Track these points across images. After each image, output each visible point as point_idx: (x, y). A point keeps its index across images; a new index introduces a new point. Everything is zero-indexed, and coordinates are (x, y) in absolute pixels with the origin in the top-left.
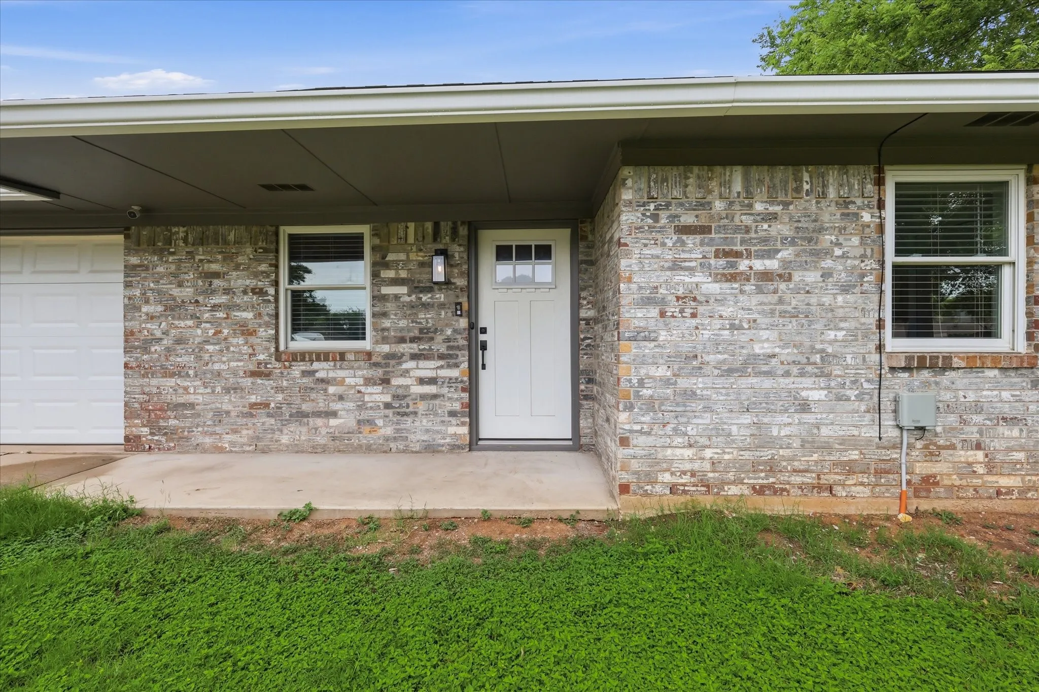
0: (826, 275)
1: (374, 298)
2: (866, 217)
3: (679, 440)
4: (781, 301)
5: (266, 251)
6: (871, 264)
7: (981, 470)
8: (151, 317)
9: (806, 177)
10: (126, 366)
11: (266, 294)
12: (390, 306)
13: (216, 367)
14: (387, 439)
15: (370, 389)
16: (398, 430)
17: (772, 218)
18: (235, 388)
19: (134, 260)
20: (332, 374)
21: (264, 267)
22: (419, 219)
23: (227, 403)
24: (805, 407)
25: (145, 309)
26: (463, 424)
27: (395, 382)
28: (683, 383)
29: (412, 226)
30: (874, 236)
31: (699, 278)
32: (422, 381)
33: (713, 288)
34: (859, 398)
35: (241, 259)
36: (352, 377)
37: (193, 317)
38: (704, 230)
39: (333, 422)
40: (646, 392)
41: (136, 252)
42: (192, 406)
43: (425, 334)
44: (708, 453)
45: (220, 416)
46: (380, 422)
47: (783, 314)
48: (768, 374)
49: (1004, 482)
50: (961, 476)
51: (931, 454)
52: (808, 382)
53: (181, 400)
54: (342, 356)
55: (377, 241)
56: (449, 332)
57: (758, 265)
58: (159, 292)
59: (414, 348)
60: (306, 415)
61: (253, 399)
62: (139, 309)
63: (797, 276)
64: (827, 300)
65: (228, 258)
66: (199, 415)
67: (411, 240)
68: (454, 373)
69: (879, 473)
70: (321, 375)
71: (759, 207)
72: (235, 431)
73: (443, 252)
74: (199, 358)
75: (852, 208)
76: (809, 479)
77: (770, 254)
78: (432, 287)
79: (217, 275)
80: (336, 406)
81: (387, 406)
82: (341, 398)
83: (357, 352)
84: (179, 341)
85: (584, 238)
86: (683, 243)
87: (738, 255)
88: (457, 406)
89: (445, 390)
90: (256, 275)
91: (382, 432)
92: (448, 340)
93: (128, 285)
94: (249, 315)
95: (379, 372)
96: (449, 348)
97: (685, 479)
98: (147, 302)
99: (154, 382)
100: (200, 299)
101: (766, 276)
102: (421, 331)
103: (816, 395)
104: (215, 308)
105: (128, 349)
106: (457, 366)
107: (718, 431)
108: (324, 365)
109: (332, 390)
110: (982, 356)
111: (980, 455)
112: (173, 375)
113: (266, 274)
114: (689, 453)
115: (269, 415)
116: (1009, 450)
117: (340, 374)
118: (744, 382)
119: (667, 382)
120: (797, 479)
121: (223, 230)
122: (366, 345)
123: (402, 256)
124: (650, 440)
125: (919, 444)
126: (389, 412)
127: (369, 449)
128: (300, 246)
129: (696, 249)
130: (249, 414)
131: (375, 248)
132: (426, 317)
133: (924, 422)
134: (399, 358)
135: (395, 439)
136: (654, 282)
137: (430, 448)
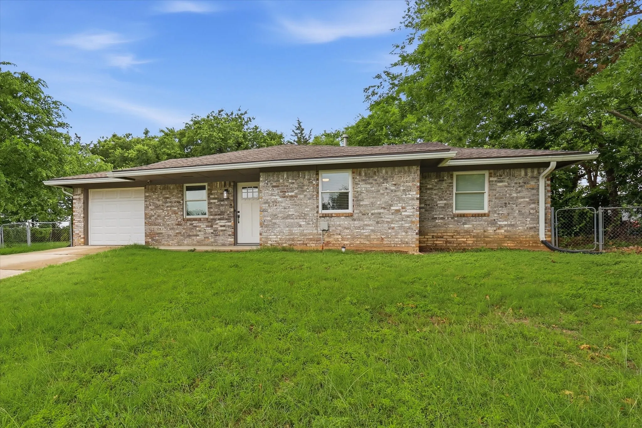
0: (305, 196)
1: (208, 203)
2: (314, 182)
3: (272, 234)
4: (295, 202)
5: (180, 191)
6: (315, 193)
7: (340, 240)
8: (152, 210)
9: (301, 174)
10: (145, 223)
11: (180, 203)
13: (168, 223)
14: (212, 242)
15: (208, 229)
16: (215, 240)
17: (293, 183)
18: (173, 229)
19: (147, 194)
20: (197, 225)
21: (180, 195)
22: (221, 182)
23: (171, 233)
24: (300, 226)
25: (150, 207)
26: (232, 238)
27: (214, 226)
28: (273, 221)
29: (218, 183)
30: (316, 187)
31: (277, 197)
32: (221, 226)
33: (280, 199)
34: (313, 224)
35: (174, 193)
36: (203, 225)
37: (162, 209)
38: (278, 186)
39: (198, 238)
40: (266, 223)
41: (148, 192)
42: (162, 233)
43: (222, 213)
44: (279, 237)
45: (169, 236)
46: (210, 238)
47: (295, 205)
48: (293, 219)
49: (346, 242)
50: (336, 241)
51: (329, 236)
52: (301, 220)
53: (159, 232)
54: (200, 219)
55: (209, 187)
56: (228, 212)
57: (290, 194)
58: (153, 203)
59: (219, 217)
60: (191, 236)
61: (177, 231)
62: (148, 208)
63: (299, 196)
64: (305, 201)
65: (171, 193)
66: (163, 236)
67: (218, 187)
68: (230, 224)
69: (317, 241)
70: (194, 225)
71: (290, 181)
72: (173, 240)
73: (227, 190)
74: (163, 220)
75: (311, 181)
76: (301, 242)
77: (293, 191)
78: (223, 200)
79: (168, 198)
80: (199, 233)
81: (212, 233)
82: (200, 231)
83: (204, 218)
84: (158, 216)
86: (273, 190)
87: (285, 192)
88: (231, 233)
89: (227, 229)
90: (178, 198)
91: (211, 240)
92: (228, 214)
93: (146, 201)
94: (176, 209)
95: (210, 224)
96: (228, 217)
97: (274, 242)
98: (150, 206)
99: (152, 227)
100: (164, 204)
101: (292, 196)
102: (221, 212)
103: (303, 223)
104: (167, 207)
105: (146, 218)
106: (230, 222)
107: (281, 232)
108: (196, 222)
109: (197, 229)
110: (339, 214)
111: (340, 236)
112: (157, 225)
113: (180, 197)
114: (275, 237)
115: (181, 236)
116: (347, 235)
117: (200, 224)
118: (287, 221)
119: (270, 221)
120: (299, 242)
121: (169, 185)
122: (206, 216)
123: (216, 191)
124: (266, 234)
125: (326, 234)
126: (213, 235)
127: (207, 245)
128: (189, 189)
129: (276, 191)
130: (176, 236)
131: (208, 190)
132: (222, 208)
133: (326, 229)
134: (215, 220)
135: (214, 242)
136: (267, 198)
137: (224, 245)
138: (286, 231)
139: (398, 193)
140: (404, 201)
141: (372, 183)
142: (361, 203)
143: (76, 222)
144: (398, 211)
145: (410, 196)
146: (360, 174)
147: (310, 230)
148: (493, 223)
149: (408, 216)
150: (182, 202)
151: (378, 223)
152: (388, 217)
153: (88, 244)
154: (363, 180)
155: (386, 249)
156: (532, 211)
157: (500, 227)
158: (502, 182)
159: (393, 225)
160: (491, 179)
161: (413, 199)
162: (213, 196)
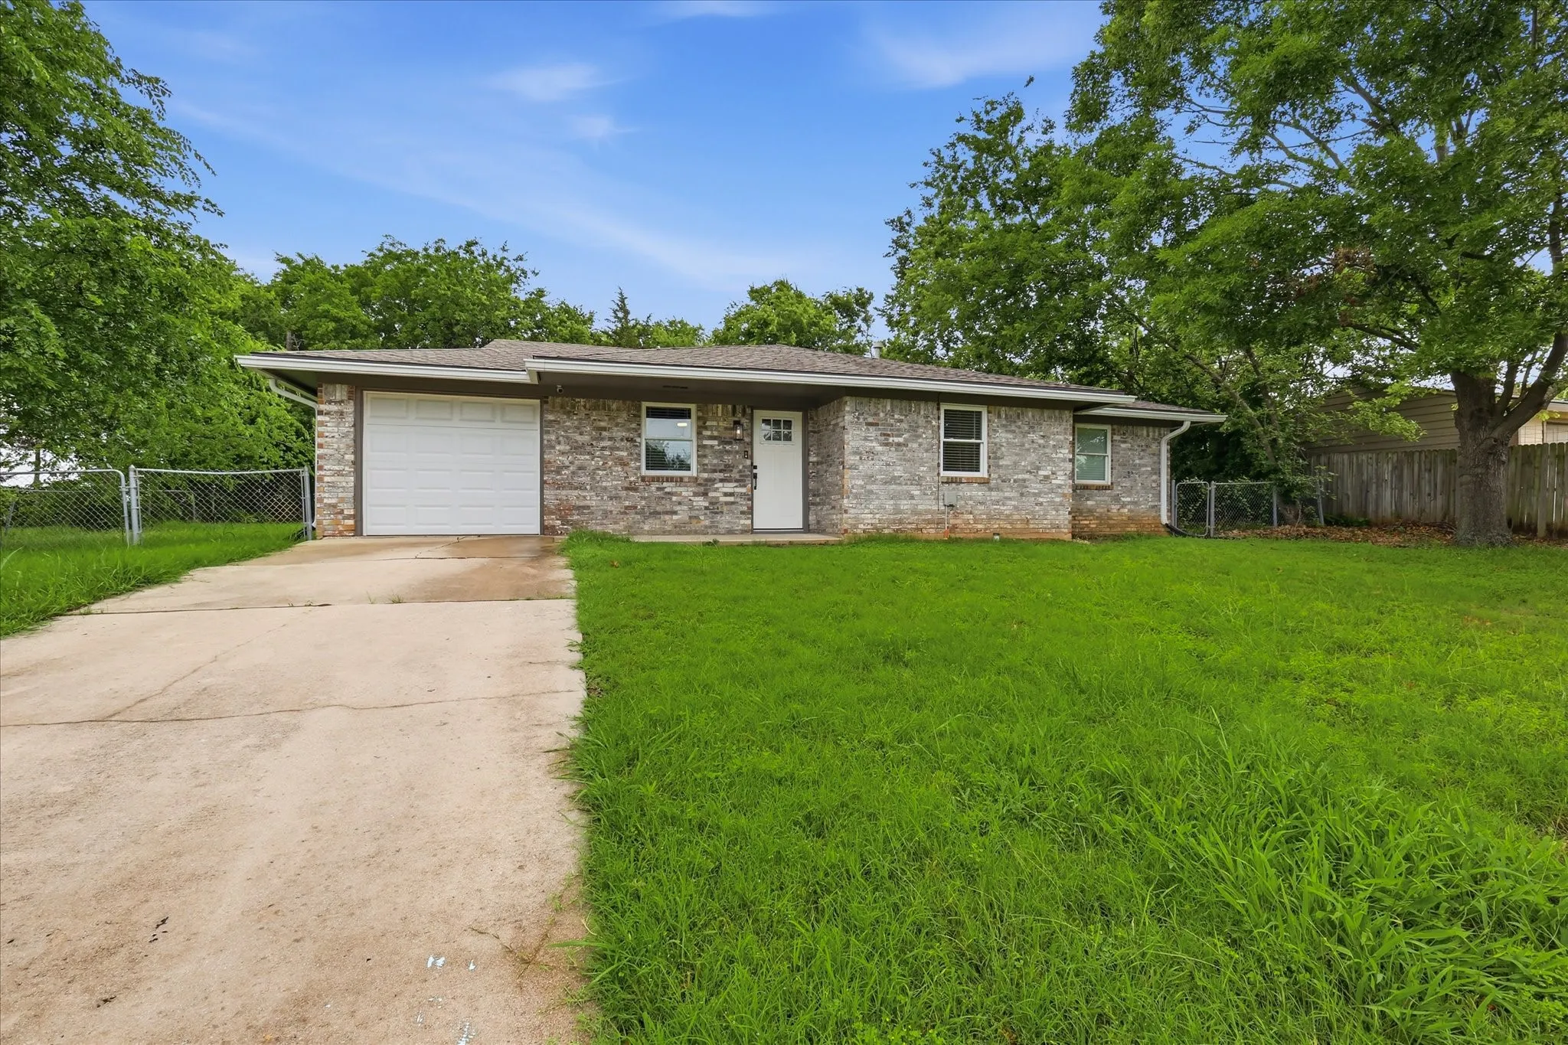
0: (920, 445)
1: (698, 446)
2: (934, 423)
3: (866, 511)
4: (904, 454)
5: (635, 416)
6: (935, 441)
7: (972, 522)
8: (563, 453)
9: (913, 405)
10: (542, 482)
11: (635, 442)
12: (708, 451)
13: (604, 484)
14: (706, 527)
15: (697, 499)
16: (712, 522)
17: (901, 421)
18: (617, 498)
19: (551, 417)
20: (674, 490)
21: (634, 426)
22: (724, 403)
23: (612, 506)
24: (912, 497)
25: (558, 448)
26: (747, 518)
27: (711, 494)
28: (869, 487)
29: (720, 406)
30: (937, 430)
31: (874, 444)
32: (726, 494)
33: (880, 448)
34: (931, 494)
35: (619, 420)
36: (686, 492)
37: (589, 453)
38: (877, 424)
39: (675, 517)
41: (552, 412)
42: (588, 507)
43: (728, 468)
44: (877, 516)
45: (606, 514)
46: (702, 518)
47: (904, 460)
48: (900, 484)
49: (980, 526)
50: (965, 524)
51: (955, 516)
52: (913, 487)
53: (581, 504)
54: (681, 479)
55: (700, 414)
56: (740, 467)
57: (896, 440)
58: (567, 438)
59: (721, 475)
60: (659, 513)
61: (627, 503)
62: (554, 448)
63: (910, 445)
64: (920, 455)
65: (612, 419)
66: (593, 513)
67: (720, 414)
68: (743, 490)
69: (938, 523)
70: (666, 490)
71: (896, 416)
72: (616, 523)
73: (738, 423)
74: (593, 479)
75: (929, 419)
76: (914, 526)
77: (900, 436)
78: (733, 441)
79: (604, 429)
80: (678, 508)
81: (706, 508)
82: (680, 503)
83: (686, 477)
84: (580, 468)
85: (812, 419)
86: (869, 429)
87: (889, 435)
88: (743, 509)
89: (738, 500)
90: (629, 430)
91: (703, 523)
92: (740, 471)
93: (544, 432)
94: (626, 454)
95: (702, 489)
96: (739, 476)
97: (869, 526)
98: (559, 443)
99: (564, 492)
100: (594, 443)
101: (899, 444)
102: (725, 466)
103: (917, 493)
104: (603, 448)
105: (543, 472)
106: (745, 486)
107: (881, 507)
108: (670, 484)
109: (674, 498)
110: (971, 478)
111: (971, 516)
112: (576, 488)
113: (636, 430)
114: (870, 516)
115: (636, 513)
116: (981, 514)
117: (679, 490)
118: (891, 487)
119: (862, 487)
120: (909, 526)
121: (609, 402)
122: (693, 472)
123: (715, 423)
124: (856, 511)
125: (951, 512)
126: (708, 511)
127: (696, 533)
128: (654, 413)
129: (873, 432)
130: (626, 513)
131: (699, 418)
132: (728, 459)
133: (953, 503)
134: (713, 481)
135: (711, 527)
136: (857, 445)
137: (730, 532)
138: (889, 505)
139: (1047, 450)
140: (1054, 462)
141: (1014, 432)
142: (1001, 463)
143: (328, 473)
144: (1047, 477)
145: (1061, 456)
146: (999, 416)
147: (928, 505)
148: (1116, 499)
149: (1059, 486)
150: (638, 440)
151: (1022, 495)
152: (1034, 487)
153: (361, 535)
154: (1004, 426)
155: (1034, 536)
156: (1154, 485)
157: (1123, 506)
158: (1125, 442)
159: (1041, 500)
160: (1116, 437)
161: (1064, 460)
162: (708, 433)
